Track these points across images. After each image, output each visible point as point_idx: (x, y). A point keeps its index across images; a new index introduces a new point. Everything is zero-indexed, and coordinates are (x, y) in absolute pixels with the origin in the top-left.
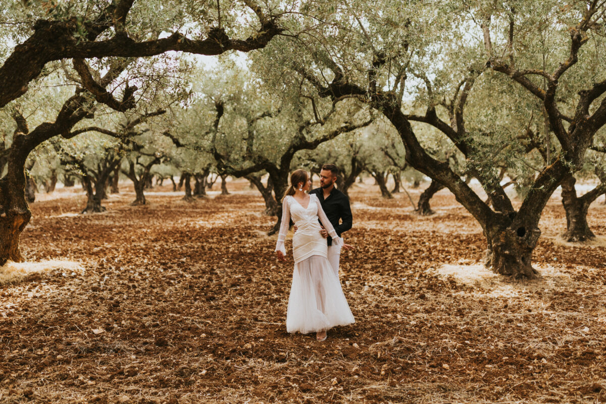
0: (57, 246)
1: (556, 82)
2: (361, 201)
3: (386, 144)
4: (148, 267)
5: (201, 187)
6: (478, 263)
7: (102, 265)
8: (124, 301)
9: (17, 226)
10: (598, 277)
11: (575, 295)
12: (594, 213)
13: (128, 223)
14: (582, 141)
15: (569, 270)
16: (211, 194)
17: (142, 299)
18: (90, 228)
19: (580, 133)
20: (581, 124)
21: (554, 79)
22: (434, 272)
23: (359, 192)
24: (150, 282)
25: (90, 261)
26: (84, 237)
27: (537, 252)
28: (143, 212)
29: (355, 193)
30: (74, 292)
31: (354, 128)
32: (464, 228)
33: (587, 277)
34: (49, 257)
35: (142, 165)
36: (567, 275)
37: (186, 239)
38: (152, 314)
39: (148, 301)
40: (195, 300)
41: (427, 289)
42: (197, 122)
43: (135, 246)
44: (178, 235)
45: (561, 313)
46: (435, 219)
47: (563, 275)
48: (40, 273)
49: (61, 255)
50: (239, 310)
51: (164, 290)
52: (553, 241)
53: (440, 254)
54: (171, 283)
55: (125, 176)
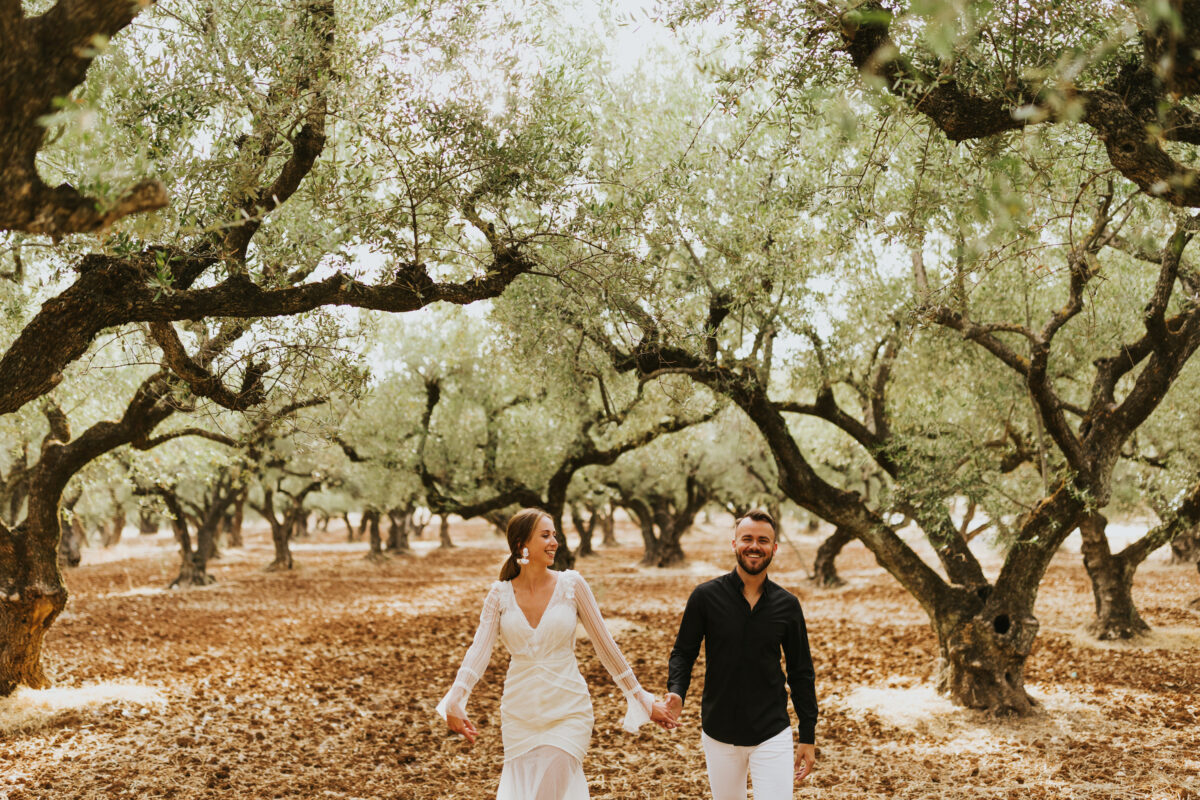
0: (117, 654)
1: (1047, 345)
2: (707, 560)
3: (749, 453)
4: (290, 697)
5: (400, 534)
6: (926, 684)
7: (200, 693)
8: (239, 766)
9: (39, 619)
10: (1153, 711)
11: (1108, 749)
12: (1150, 581)
13: (256, 608)
14: (1105, 451)
15: (1098, 699)
16: (420, 547)
17: (275, 761)
18: (182, 617)
19: (1100, 437)
20: (1101, 420)
21: (1042, 341)
22: (839, 703)
23: (704, 542)
24: (292, 727)
25: (176, 685)
26: (171, 637)
27: (1038, 661)
28: (286, 584)
29: (696, 543)
30: (143, 748)
31: (685, 424)
32: (901, 613)
33: (1132, 712)
34: (98, 678)
35: (287, 493)
36: (1094, 708)
37: (366, 638)
38: (292, 792)
39: (285, 766)
40: (377, 762)
41: (826, 737)
42: (391, 414)
43: (267, 653)
44: (352, 630)
45: (1081, 786)
46: (846, 595)
47: (1086, 707)
48: (80, 710)
49: (124, 672)
50: (461, 784)
51: (317, 743)
52: (1071, 639)
53: (853, 667)
54: (332, 729)
55: (255, 513)
